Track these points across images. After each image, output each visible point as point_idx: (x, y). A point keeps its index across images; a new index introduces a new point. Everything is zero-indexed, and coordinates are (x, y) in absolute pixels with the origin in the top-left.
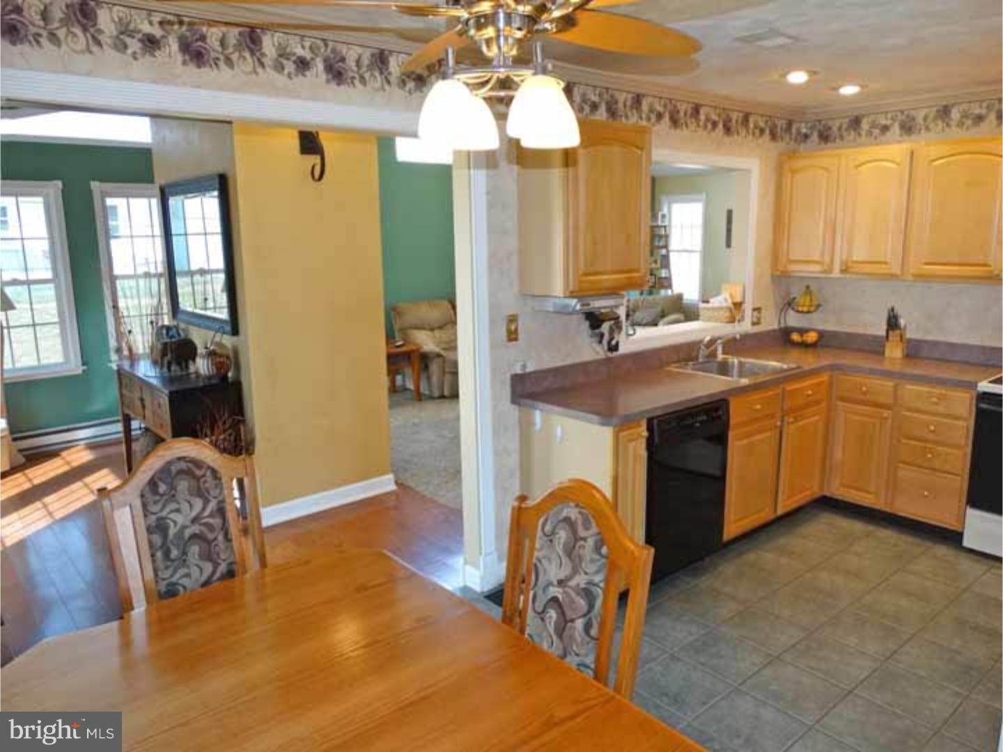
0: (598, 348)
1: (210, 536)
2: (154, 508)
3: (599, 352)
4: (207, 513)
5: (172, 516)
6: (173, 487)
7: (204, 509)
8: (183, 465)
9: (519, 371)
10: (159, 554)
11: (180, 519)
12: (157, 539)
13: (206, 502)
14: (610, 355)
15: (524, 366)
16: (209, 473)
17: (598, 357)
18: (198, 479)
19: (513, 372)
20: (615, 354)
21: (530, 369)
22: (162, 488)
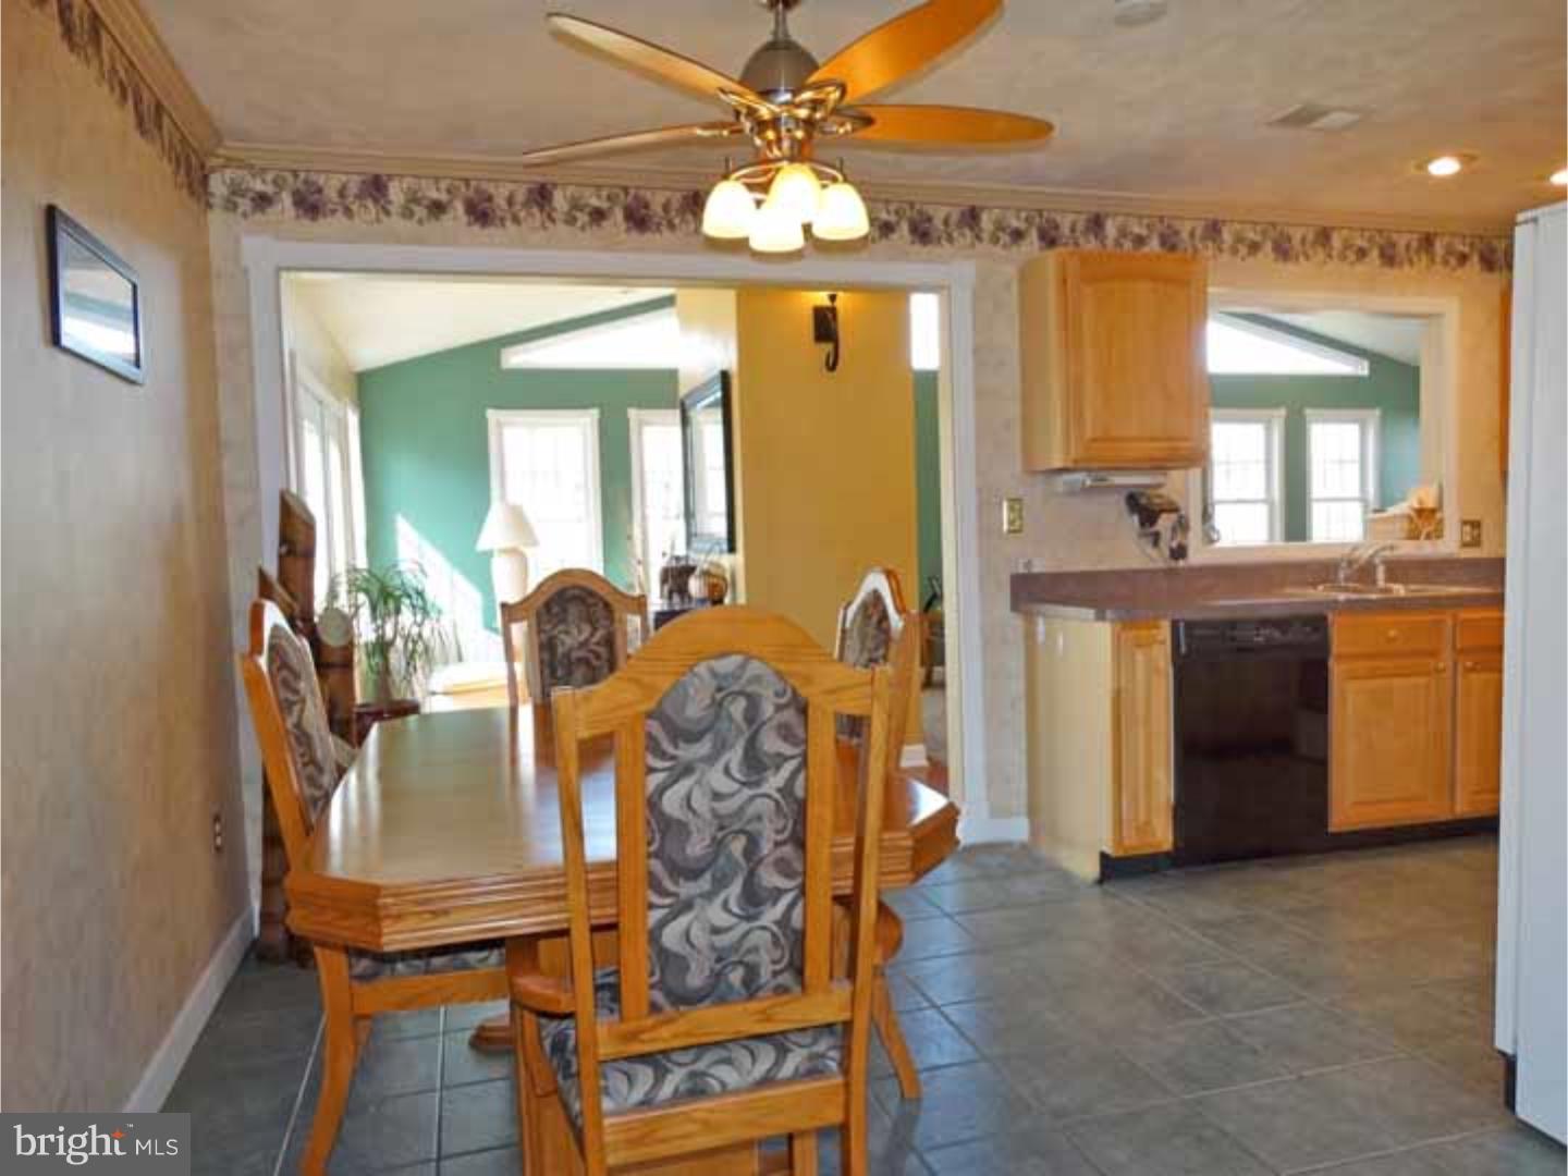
0: (1153, 552)
1: (595, 662)
2: (548, 627)
3: (1156, 559)
4: (594, 640)
5: (562, 636)
6: (565, 611)
7: (592, 635)
8: (577, 592)
9: (1021, 570)
10: (547, 672)
11: (569, 641)
12: (546, 656)
13: (595, 629)
14: (1173, 564)
15: (1028, 564)
16: (601, 605)
17: (1151, 566)
18: (589, 606)
19: (1014, 571)
20: (1181, 563)
21: (1037, 568)
22: (555, 609)
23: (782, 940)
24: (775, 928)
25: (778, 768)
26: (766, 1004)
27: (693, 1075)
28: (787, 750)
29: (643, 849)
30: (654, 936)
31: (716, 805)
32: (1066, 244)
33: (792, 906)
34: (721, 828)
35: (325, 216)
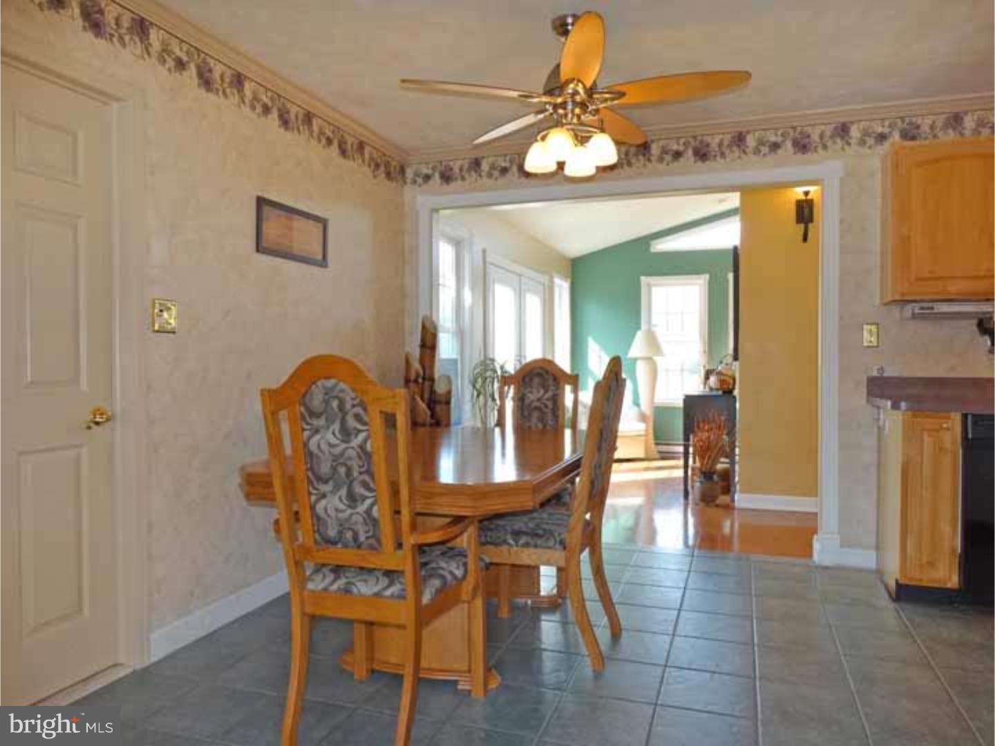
23: (368, 521)
24: (364, 515)
25: (356, 436)
26: (364, 552)
27: (348, 583)
28: (360, 427)
29: (304, 467)
30: (313, 508)
31: (332, 450)
32: (926, 138)
33: (373, 505)
34: (334, 461)
35: (452, 181)
